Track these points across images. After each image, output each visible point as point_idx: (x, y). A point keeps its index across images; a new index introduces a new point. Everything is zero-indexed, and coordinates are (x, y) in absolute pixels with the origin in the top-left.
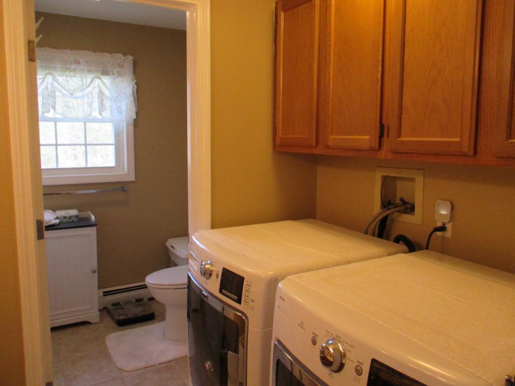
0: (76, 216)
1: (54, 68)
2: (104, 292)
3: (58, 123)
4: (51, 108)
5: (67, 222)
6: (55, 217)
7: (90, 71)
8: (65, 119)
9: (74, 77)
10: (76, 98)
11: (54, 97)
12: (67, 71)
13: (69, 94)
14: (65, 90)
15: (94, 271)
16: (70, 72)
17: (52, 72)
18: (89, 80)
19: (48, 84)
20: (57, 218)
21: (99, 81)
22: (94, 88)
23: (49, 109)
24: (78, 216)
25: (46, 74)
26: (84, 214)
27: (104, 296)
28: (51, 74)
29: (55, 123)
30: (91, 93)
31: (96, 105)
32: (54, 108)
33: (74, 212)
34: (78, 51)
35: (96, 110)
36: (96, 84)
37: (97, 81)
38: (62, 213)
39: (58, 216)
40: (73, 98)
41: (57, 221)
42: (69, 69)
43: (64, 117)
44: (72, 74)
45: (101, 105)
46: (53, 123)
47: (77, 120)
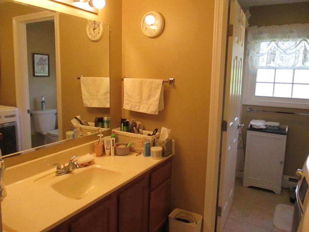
0: (277, 127)
1: (277, 37)
2: (290, 178)
3: (277, 70)
4: (272, 60)
5: (271, 129)
6: (265, 125)
7: (299, 37)
8: (280, 68)
9: (288, 41)
10: (288, 54)
11: (275, 54)
12: (284, 38)
13: (283, 52)
14: (281, 49)
15: (281, 162)
16: (286, 38)
17: (275, 39)
18: (298, 42)
19: (272, 47)
20: (266, 126)
21: (305, 42)
22: (301, 47)
23: (271, 61)
24: (278, 126)
25: (271, 41)
26: (283, 127)
27: (289, 180)
28: (275, 41)
29: (275, 70)
30: (299, 50)
31: (301, 58)
32: (273, 60)
33: (277, 124)
34: (293, 25)
35: (301, 61)
36: (303, 45)
37: (304, 42)
38: (269, 123)
39: (267, 125)
40: (286, 54)
41: (265, 127)
42: (286, 36)
43: (279, 66)
44: (287, 39)
45: (304, 58)
46: (274, 70)
47: (287, 68)
